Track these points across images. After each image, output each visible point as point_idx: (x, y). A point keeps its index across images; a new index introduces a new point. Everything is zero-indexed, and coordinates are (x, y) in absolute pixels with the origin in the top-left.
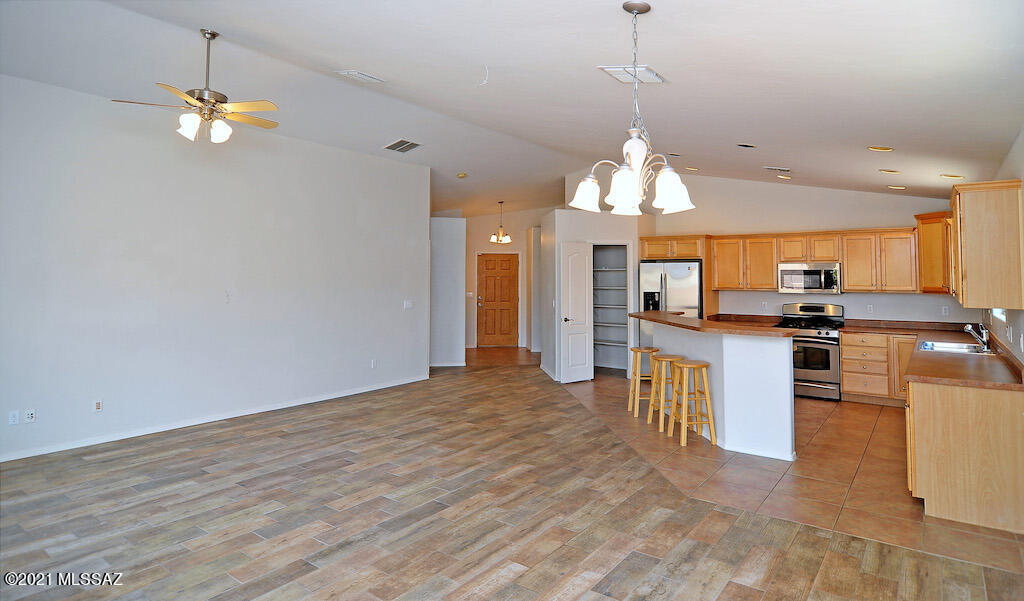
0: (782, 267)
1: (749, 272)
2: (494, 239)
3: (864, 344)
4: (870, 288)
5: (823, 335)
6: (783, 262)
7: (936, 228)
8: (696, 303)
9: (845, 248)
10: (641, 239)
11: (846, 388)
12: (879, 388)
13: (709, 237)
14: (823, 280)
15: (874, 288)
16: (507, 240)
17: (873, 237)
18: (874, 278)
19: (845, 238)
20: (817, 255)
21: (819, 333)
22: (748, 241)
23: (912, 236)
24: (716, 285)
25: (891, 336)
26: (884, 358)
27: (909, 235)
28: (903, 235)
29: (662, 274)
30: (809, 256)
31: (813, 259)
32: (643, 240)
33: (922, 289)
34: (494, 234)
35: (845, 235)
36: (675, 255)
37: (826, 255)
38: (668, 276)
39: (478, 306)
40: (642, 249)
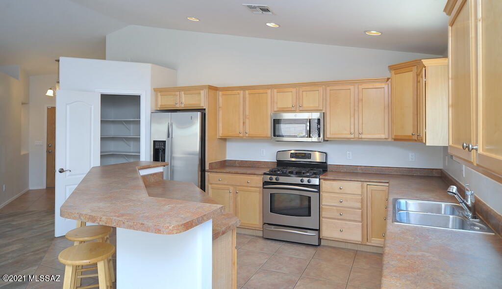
1: (247, 121)
2: (50, 93)
3: (341, 191)
4: (349, 136)
5: (306, 182)
6: (276, 112)
7: (408, 77)
9: (328, 99)
10: (155, 90)
11: (325, 233)
12: (353, 234)
13: (213, 89)
14: (308, 128)
15: (352, 136)
17: (352, 87)
18: (352, 127)
19: (328, 88)
20: (304, 106)
21: (302, 181)
22: (247, 92)
23: (386, 87)
24: (221, 133)
25: (365, 184)
26: (359, 205)
27: (383, 85)
28: (378, 85)
29: (169, 123)
30: (298, 106)
31: (301, 109)
32: (157, 91)
33: (394, 137)
34: (51, 89)
35: (328, 86)
36: (183, 106)
37: (312, 105)
38: (174, 125)
39: (48, 152)
40: (156, 100)
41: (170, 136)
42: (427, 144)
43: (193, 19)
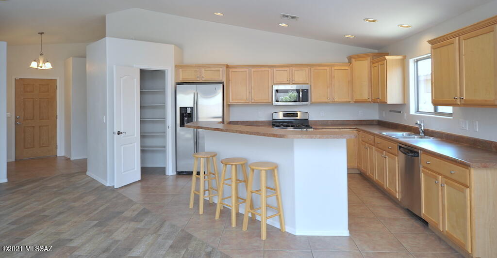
0: (276, 87)
1: (253, 91)
2: (34, 65)
4: (326, 101)
6: (275, 84)
7: (364, 64)
8: (221, 114)
9: (312, 76)
10: (176, 66)
13: (227, 67)
14: (301, 96)
15: (329, 100)
16: (48, 66)
17: (328, 69)
18: (328, 94)
19: (312, 69)
20: (296, 80)
22: (253, 70)
23: (349, 68)
24: (230, 101)
28: (344, 68)
29: (194, 93)
30: (291, 80)
31: (294, 82)
32: (177, 67)
33: (354, 101)
34: (35, 61)
35: (313, 67)
36: (204, 79)
37: (301, 80)
38: (199, 95)
39: (16, 124)
40: (177, 74)
41: (196, 102)
42: (388, 103)
43: (219, 14)
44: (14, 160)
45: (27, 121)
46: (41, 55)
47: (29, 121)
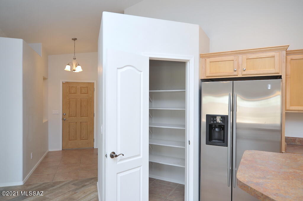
2: (68, 68)
10: (202, 56)
16: (79, 69)
24: (288, 106)
29: (230, 95)
34: (68, 65)
36: (244, 72)
39: (63, 119)
40: (203, 67)
41: (233, 108)
44: (61, 149)
45: (71, 117)
46: (75, 59)
47: (73, 117)
